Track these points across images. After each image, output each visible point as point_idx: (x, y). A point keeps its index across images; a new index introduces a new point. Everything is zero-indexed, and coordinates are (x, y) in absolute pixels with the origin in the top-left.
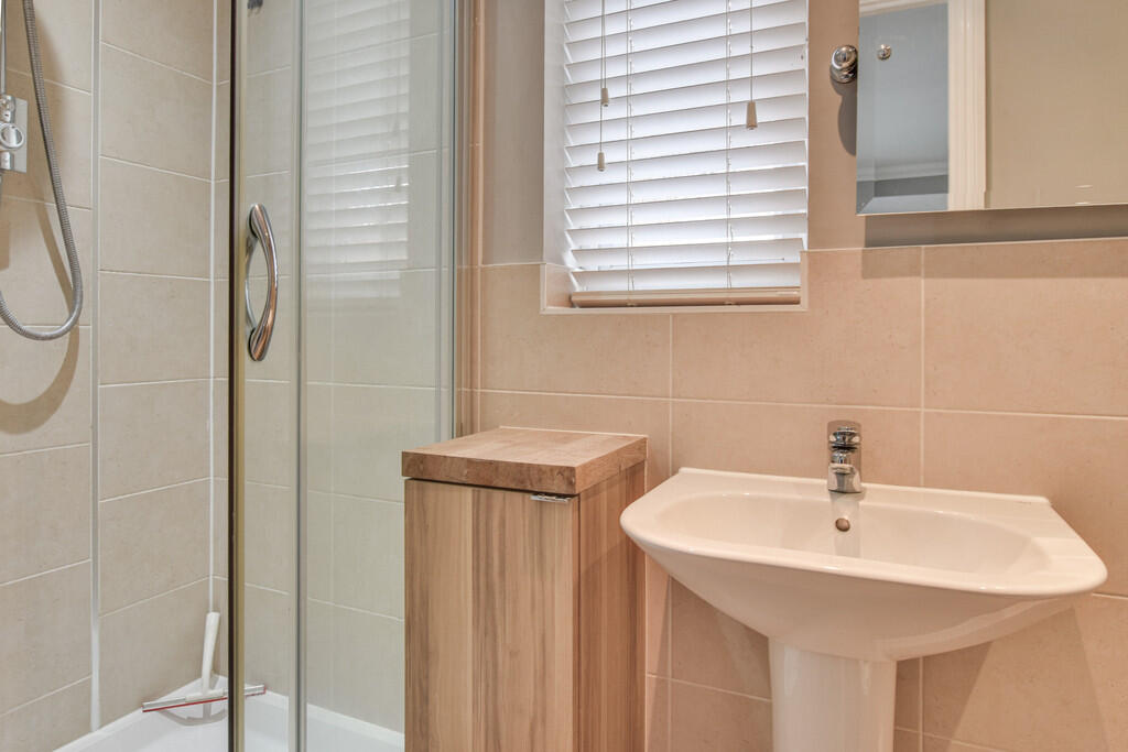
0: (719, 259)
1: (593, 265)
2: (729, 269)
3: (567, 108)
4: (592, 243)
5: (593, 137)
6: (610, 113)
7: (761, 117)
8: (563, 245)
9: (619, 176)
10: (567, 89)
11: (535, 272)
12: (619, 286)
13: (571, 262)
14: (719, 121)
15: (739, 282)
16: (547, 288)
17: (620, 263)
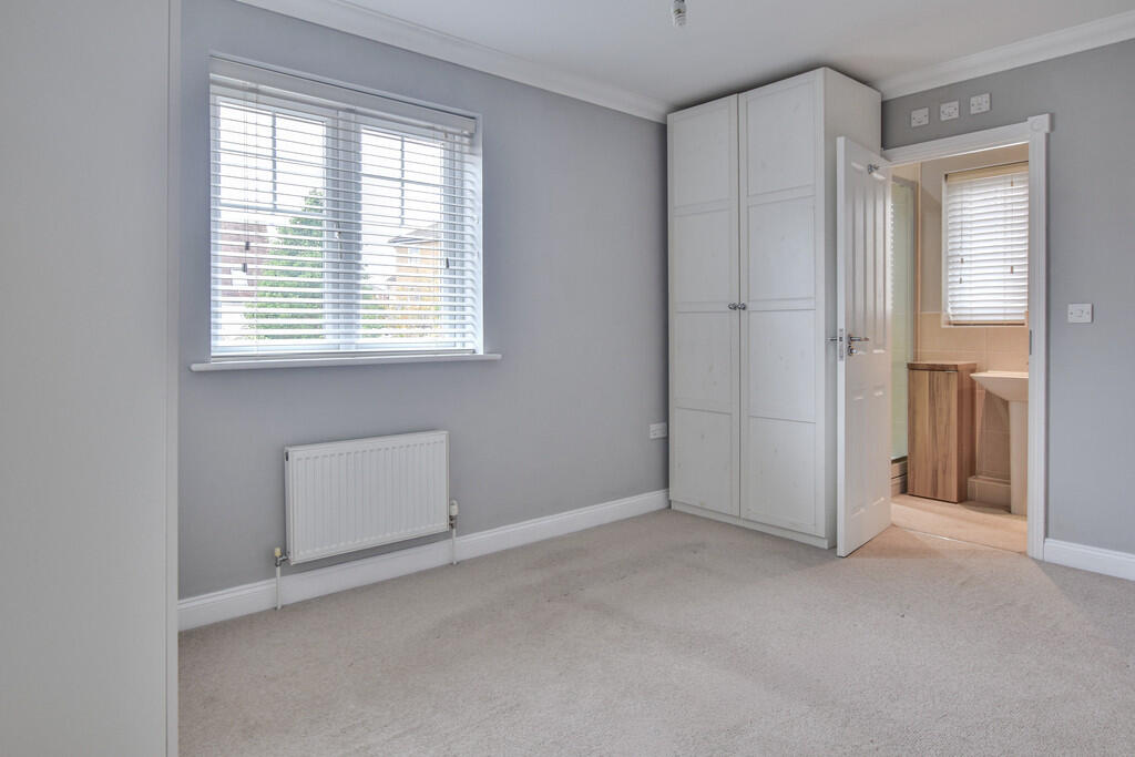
0: (1002, 311)
1: (957, 312)
2: (1004, 314)
3: (948, 263)
4: (957, 305)
5: (958, 273)
6: (964, 265)
7: (1015, 270)
8: (947, 305)
9: (968, 285)
10: (948, 257)
11: (939, 316)
12: (968, 318)
13: (950, 311)
14: (1001, 270)
15: (1008, 318)
16: (943, 319)
17: (968, 312)
